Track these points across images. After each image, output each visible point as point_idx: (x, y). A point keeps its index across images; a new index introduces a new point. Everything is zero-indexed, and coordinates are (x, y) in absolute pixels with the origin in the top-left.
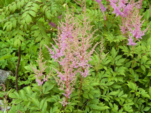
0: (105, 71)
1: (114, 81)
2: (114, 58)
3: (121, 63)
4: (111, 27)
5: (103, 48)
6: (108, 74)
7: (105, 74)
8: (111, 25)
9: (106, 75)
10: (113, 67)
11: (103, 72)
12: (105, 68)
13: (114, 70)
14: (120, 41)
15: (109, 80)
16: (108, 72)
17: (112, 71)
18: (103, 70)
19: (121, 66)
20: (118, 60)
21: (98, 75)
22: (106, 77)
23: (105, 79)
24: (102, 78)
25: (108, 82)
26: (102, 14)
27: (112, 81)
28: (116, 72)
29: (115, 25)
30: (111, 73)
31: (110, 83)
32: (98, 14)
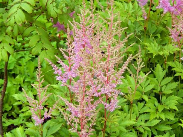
0: (145, 103)
1: (160, 118)
2: (160, 82)
3: (172, 90)
4: (155, 31)
5: (140, 64)
6: (150, 108)
7: (145, 107)
8: (156, 28)
9: (146, 110)
10: (158, 97)
11: (142, 104)
12: (146, 98)
13: (159, 102)
14: (170, 54)
15: (152, 117)
16: (149, 104)
17: (156, 103)
18: (142, 100)
19: (171, 94)
20: (167, 85)
21: (134, 109)
22: (146, 113)
23: (146, 115)
24: (140, 114)
25: (150, 120)
26: (140, 9)
27: (156, 118)
28: (163, 104)
29: (161, 28)
30: (155, 105)
31: (153, 122)
32: (133, 9)
